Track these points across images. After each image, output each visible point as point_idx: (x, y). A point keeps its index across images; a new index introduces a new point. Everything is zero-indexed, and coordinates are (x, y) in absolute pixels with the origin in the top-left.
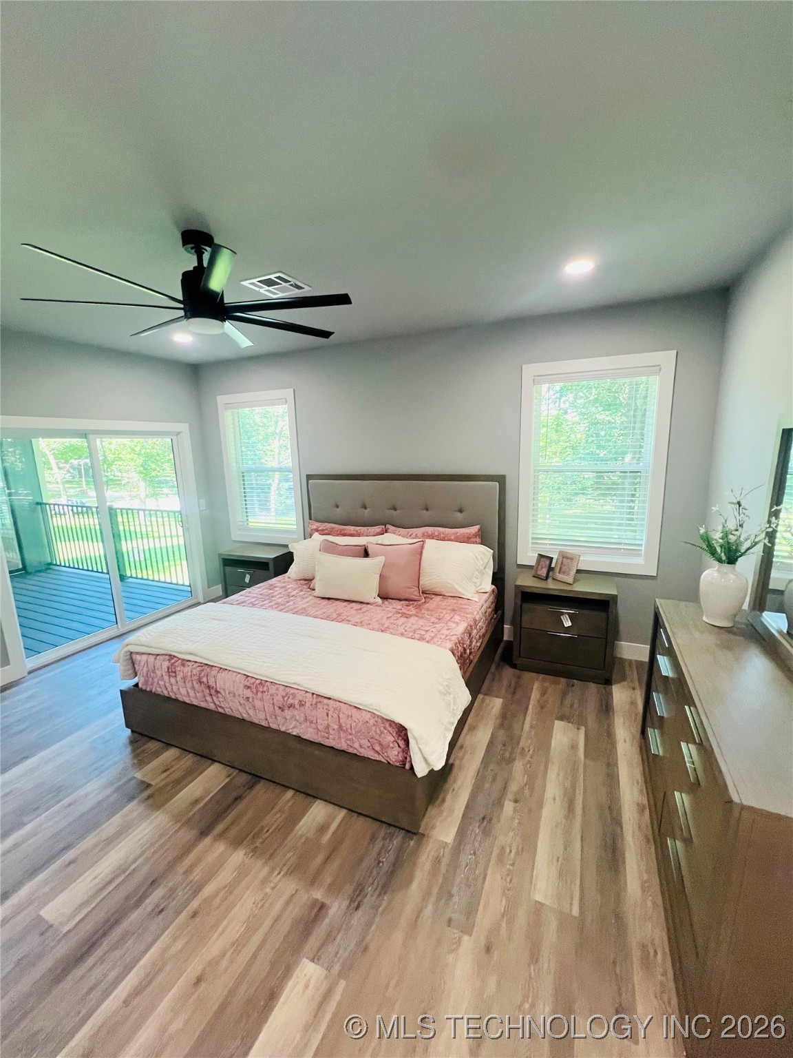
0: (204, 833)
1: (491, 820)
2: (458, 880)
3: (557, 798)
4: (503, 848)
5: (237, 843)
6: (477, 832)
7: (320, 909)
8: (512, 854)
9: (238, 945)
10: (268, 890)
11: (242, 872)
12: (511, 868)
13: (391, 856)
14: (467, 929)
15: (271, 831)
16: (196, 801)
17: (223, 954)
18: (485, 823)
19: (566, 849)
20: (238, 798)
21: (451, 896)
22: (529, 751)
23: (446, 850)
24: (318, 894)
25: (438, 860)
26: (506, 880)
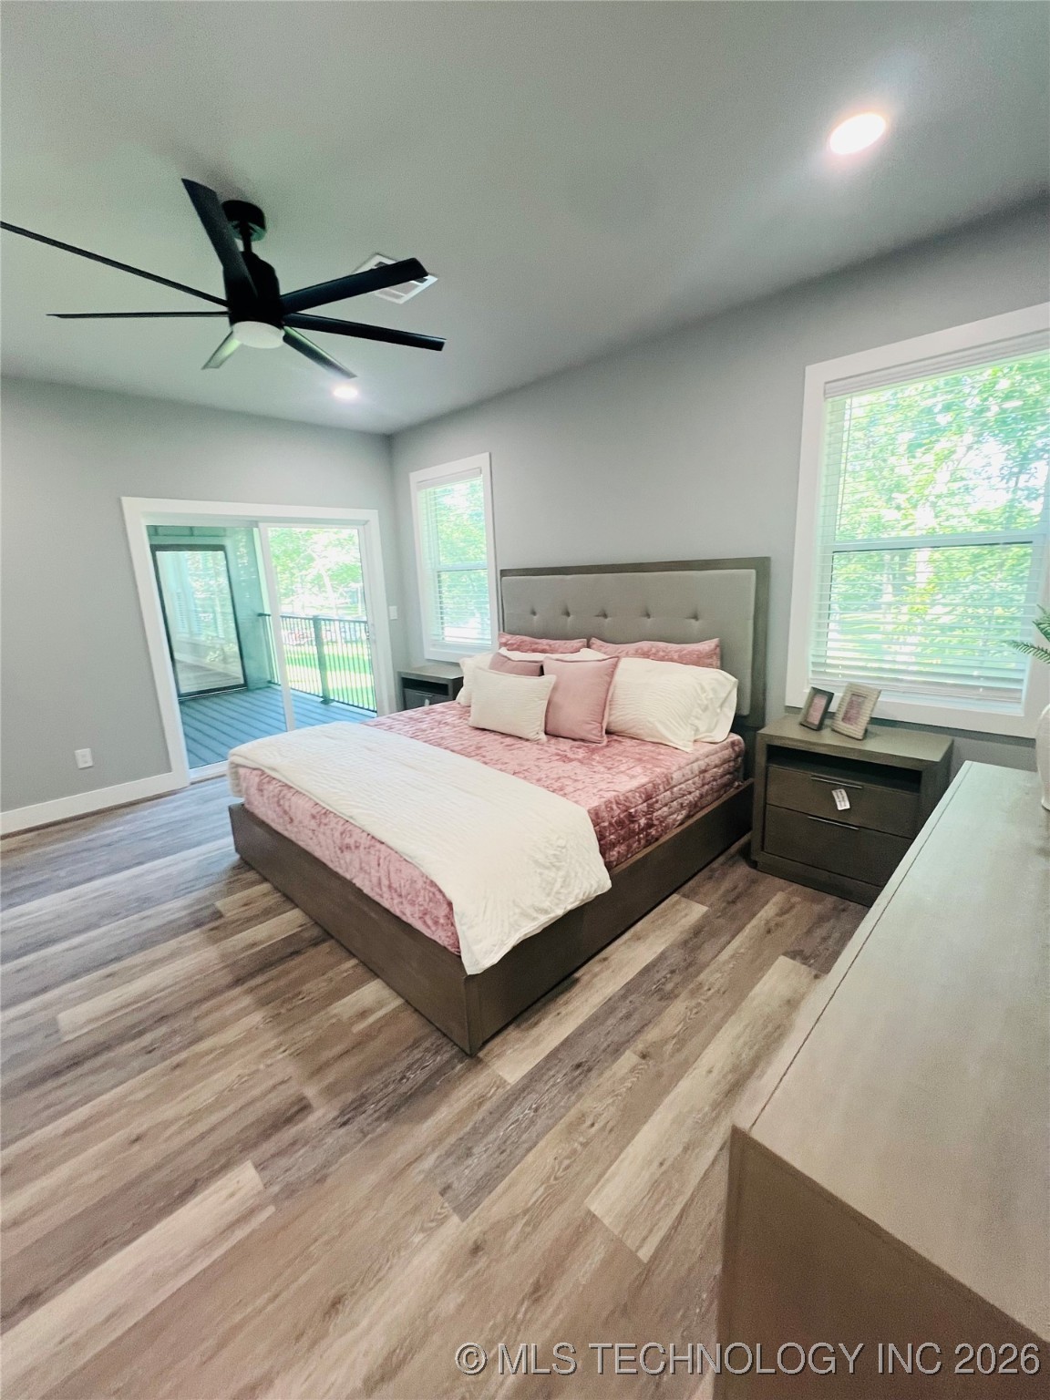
0: (238, 981)
1: (589, 1070)
2: (491, 1137)
3: (715, 1072)
4: (583, 1116)
5: (263, 1003)
6: (559, 1080)
7: (303, 1107)
8: (594, 1130)
9: (196, 1116)
10: (262, 1067)
11: (249, 1037)
12: (579, 1148)
13: (421, 1076)
14: (463, 1210)
15: (305, 999)
16: (254, 945)
17: (177, 1119)
18: (578, 1072)
19: (686, 1149)
20: (296, 953)
21: (469, 1154)
22: (709, 989)
23: (500, 1090)
24: (310, 1092)
25: (481, 1101)
26: (561, 1163)
